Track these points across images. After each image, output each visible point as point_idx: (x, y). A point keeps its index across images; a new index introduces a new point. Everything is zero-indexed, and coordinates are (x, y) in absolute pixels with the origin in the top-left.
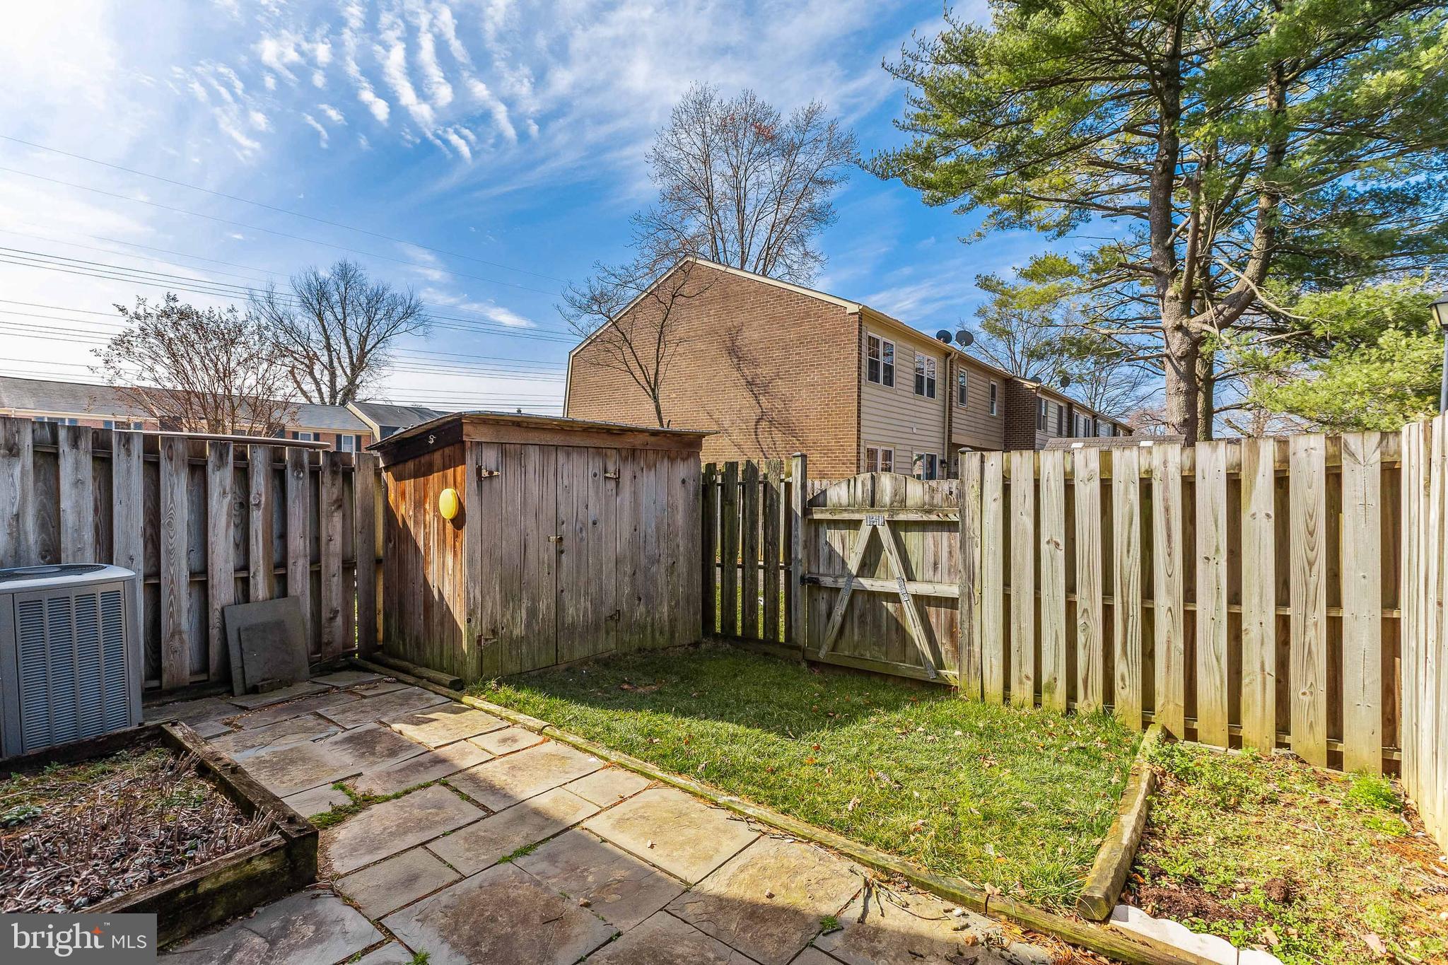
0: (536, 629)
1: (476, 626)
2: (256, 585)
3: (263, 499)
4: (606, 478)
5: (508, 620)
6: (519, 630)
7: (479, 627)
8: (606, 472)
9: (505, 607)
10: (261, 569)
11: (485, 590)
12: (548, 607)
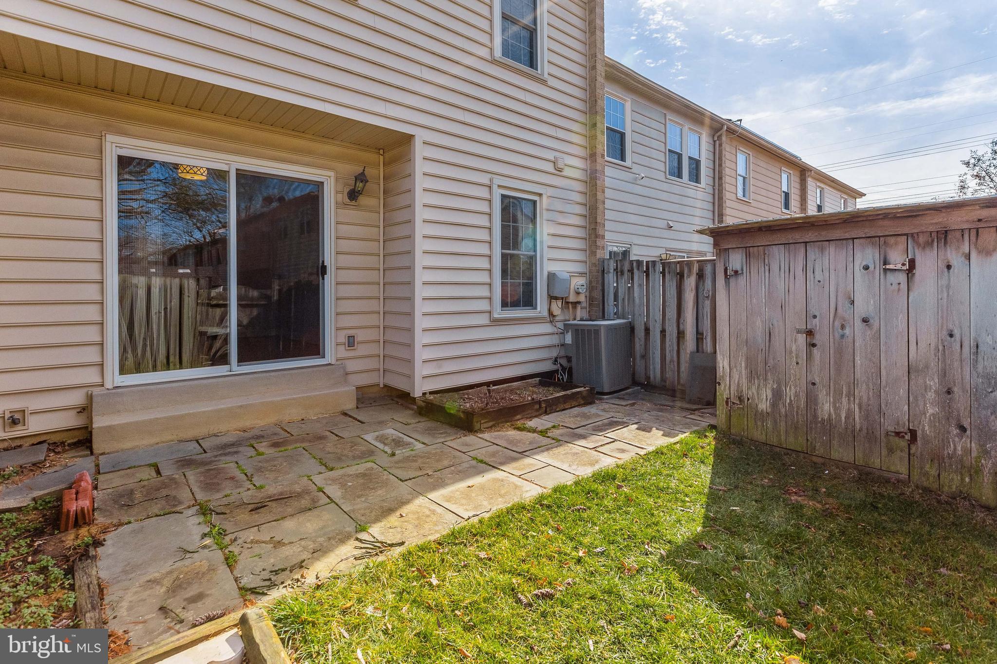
0: (783, 410)
1: (725, 389)
2: (706, 343)
3: (710, 294)
4: (885, 270)
5: (753, 393)
6: (764, 407)
7: (727, 391)
8: (885, 264)
9: (750, 381)
10: (709, 334)
11: (732, 364)
12: (797, 395)
